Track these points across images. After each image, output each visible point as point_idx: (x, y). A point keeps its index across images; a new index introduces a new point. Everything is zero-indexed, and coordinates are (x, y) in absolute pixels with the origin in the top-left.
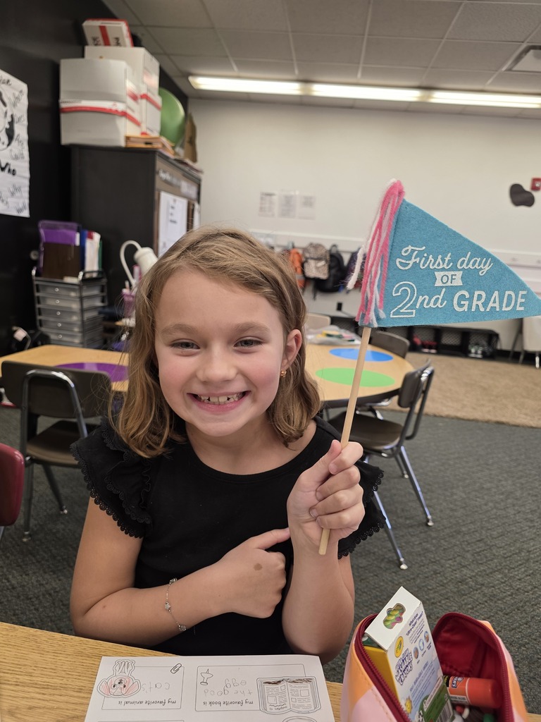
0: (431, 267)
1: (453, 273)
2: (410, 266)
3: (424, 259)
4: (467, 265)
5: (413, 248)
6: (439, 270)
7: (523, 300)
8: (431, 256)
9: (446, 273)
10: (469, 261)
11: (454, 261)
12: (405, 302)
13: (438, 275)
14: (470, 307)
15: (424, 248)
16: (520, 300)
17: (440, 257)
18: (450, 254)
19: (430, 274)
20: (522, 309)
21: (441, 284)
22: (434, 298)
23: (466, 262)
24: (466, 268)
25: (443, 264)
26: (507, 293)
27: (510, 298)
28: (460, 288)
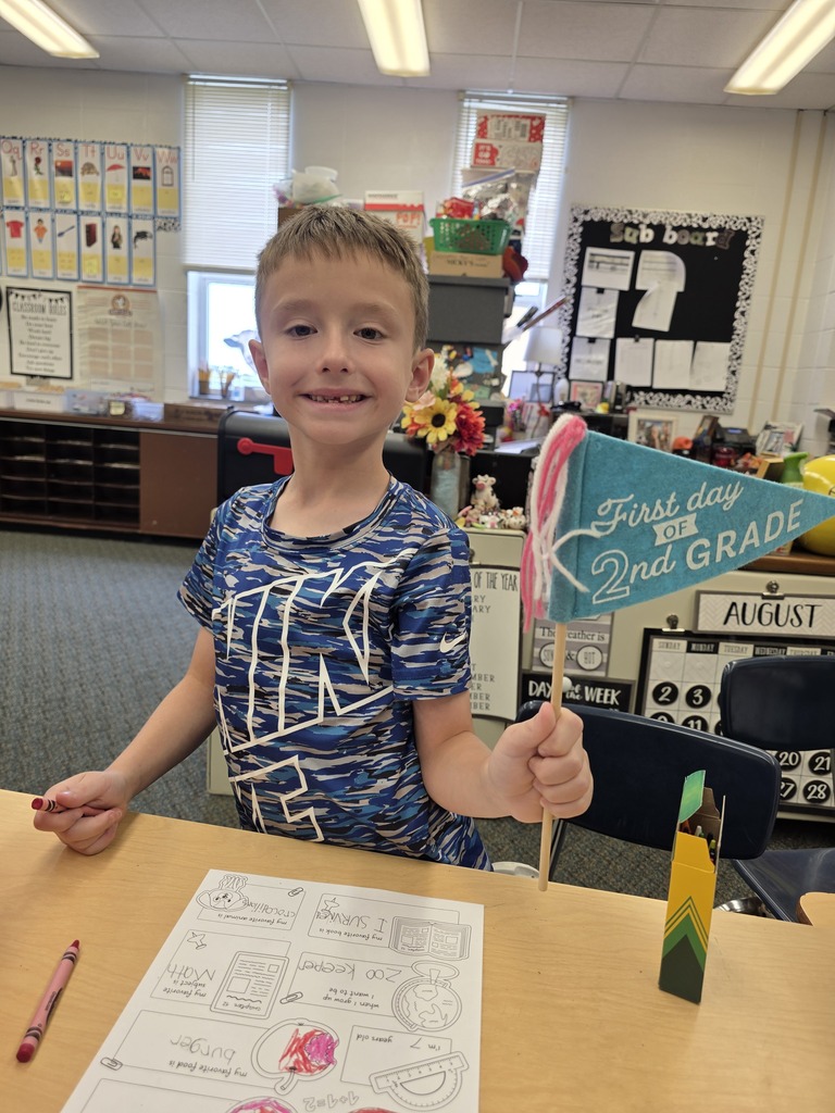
0: (646, 520)
1: (681, 519)
2: (613, 529)
3: (633, 512)
4: (703, 502)
5: (615, 501)
6: (658, 522)
7: (798, 514)
8: (644, 505)
9: (671, 523)
10: (705, 495)
11: (682, 502)
12: (612, 579)
13: (659, 528)
14: (713, 558)
15: (632, 496)
16: (792, 516)
17: (659, 502)
18: (674, 494)
19: (647, 531)
20: (797, 525)
21: (664, 541)
22: (656, 562)
23: (700, 498)
24: (701, 507)
25: (665, 510)
26: (770, 517)
27: (776, 521)
28: (695, 537)
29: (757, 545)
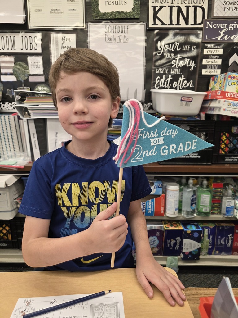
0: (148, 137)
1: (159, 138)
2: (138, 138)
3: (144, 134)
4: (166, 134)
5: (139, 129)
6: (152, 138)
7: (196, 144)
8: (148, 132)
9: (156, 139)
10: (167, 132)
11: (159, 133)
12: (137, 155)
13: (152, 140)
14: (169, 152)
15: (144, 129)
16: (194, 144)
17: (152, 132)
18: (157, 130)
19: (148, 141)
20: (196, 148)
21: (154, 145)
22: (151, 151)
23: (165, 132)
24: (165, 135)
25: (154, 135)
26: (187, 143)
27: (188, 144)
28: (163, 145)
29: (183, 151)
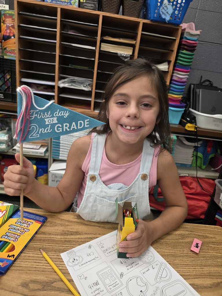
0: (43, 117)
1: (53, 118)
2: (33, 118)
3: (39, 115)
5: (33, 111)
6: (46, 118)
7: (88, 123)
8: (42, 113)
9: (50, 119)
10: (59, 113)
11: (52, 114)
12: (34, 132)
13: (46, 120)
14: (63, 130)
15: (38, 110)
16: (86, 123)
17: (46, 113)
18: (50, 111)
19: (43, 120)
20: (88, 126)
21: (48, 123)
22: (46, 129)
23: (57, 113)
24: (58, 116)
25: (48, 115)
26: (79, 122)
27: (81, 123)
28: (57, 124)
29: (76, 128)
